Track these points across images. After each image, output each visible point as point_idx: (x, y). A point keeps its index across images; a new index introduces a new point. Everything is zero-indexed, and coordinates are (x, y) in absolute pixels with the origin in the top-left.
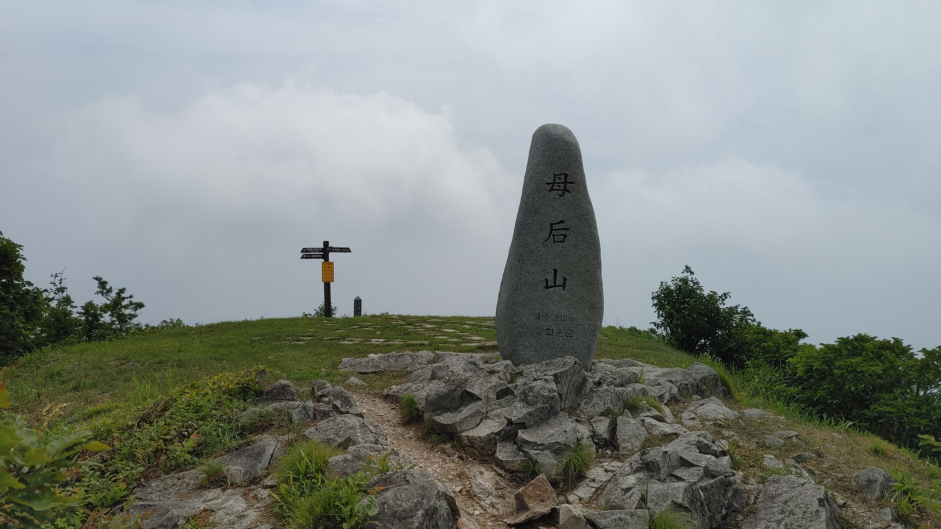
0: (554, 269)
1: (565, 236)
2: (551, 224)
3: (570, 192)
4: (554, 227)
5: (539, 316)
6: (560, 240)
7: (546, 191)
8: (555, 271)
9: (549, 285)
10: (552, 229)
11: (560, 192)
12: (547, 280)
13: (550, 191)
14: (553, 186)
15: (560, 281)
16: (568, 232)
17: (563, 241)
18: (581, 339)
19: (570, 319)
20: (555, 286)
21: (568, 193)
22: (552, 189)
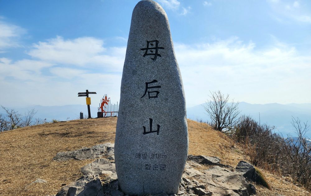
0: (150, 119)
1: (158, 92)
2: (146, 83)
3: (161, 56)
4: (149, 86)
5: (139, 155)
6: (154, 96)
7: (141, 55)
8: (151, 120)
9: (147, 131)
10: (147, 88)
11: (153, 57)
12: (144, 128)
13: (144, 56)
14: (146, 52)
15: (154, 128)
16: (160, 89)
17: (156, 97)
18: (172, 171)
19: (163, 156)
20: (151, 131)
21: (159, 57)
22: (146, 54)
